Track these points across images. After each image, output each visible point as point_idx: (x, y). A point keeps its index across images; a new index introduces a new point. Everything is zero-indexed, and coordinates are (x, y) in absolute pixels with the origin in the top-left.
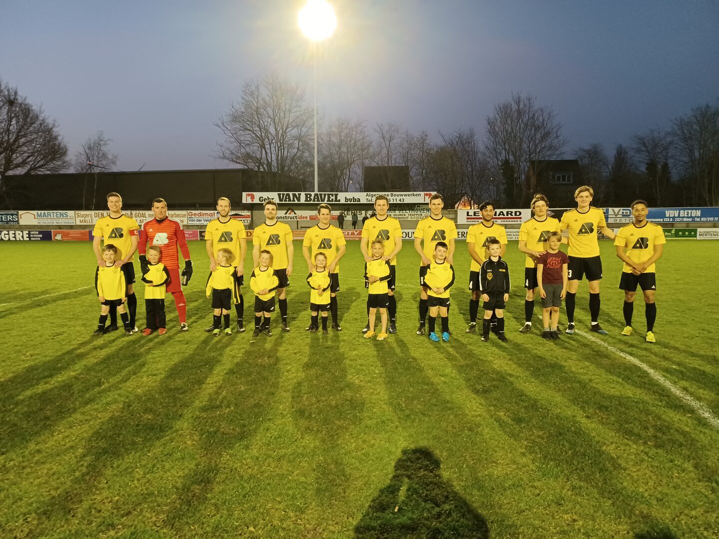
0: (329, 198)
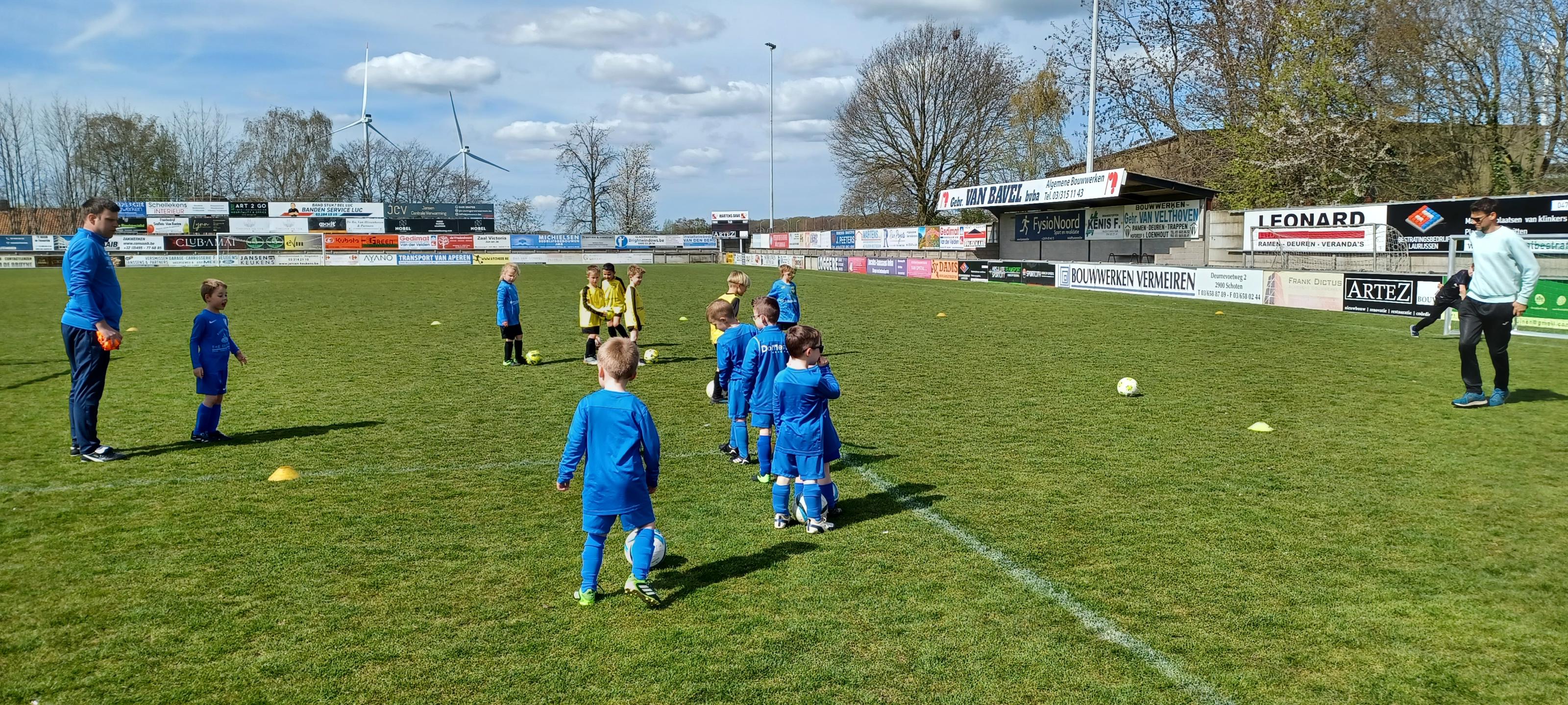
0: (1012, 193)
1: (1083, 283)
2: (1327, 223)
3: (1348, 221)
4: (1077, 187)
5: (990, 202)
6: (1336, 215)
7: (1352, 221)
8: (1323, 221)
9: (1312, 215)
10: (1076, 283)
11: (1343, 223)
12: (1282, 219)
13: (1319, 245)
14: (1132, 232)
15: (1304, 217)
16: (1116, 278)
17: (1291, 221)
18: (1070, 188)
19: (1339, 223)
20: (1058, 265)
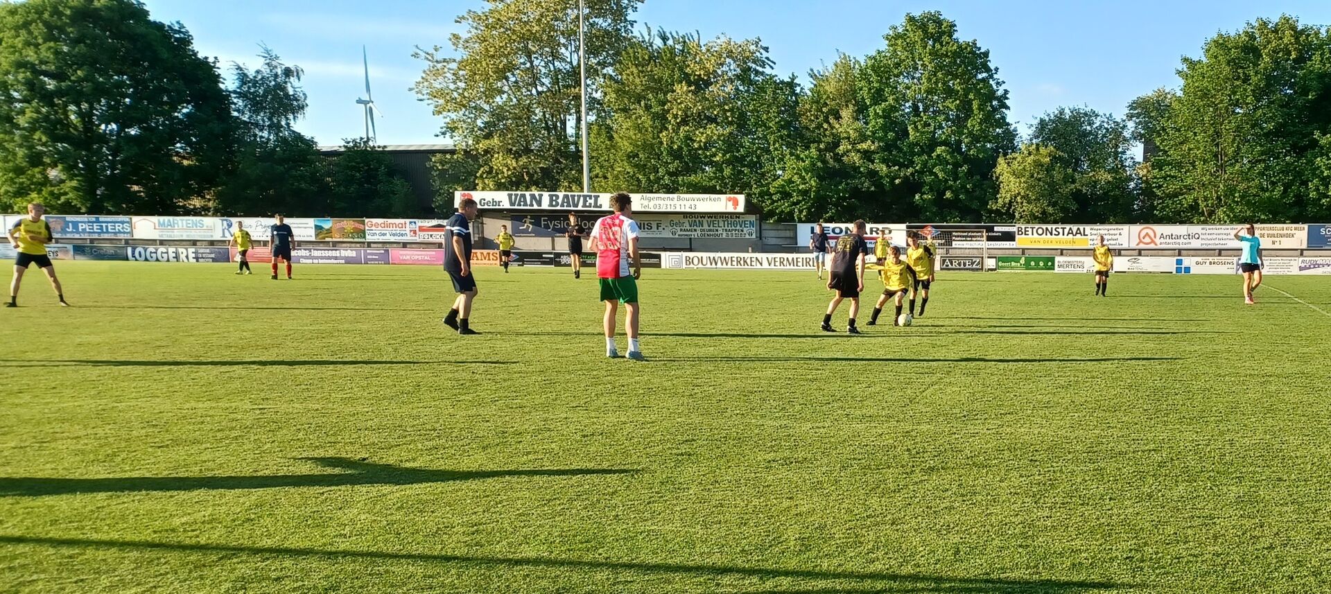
0: (585, 201)
1: (700, 265)
4: (688, 204)
5: (551, 205)
10: (692, 266)
14: (679, 233)
16: (742, 262)
18: (675, 201)
20: (663, 254)
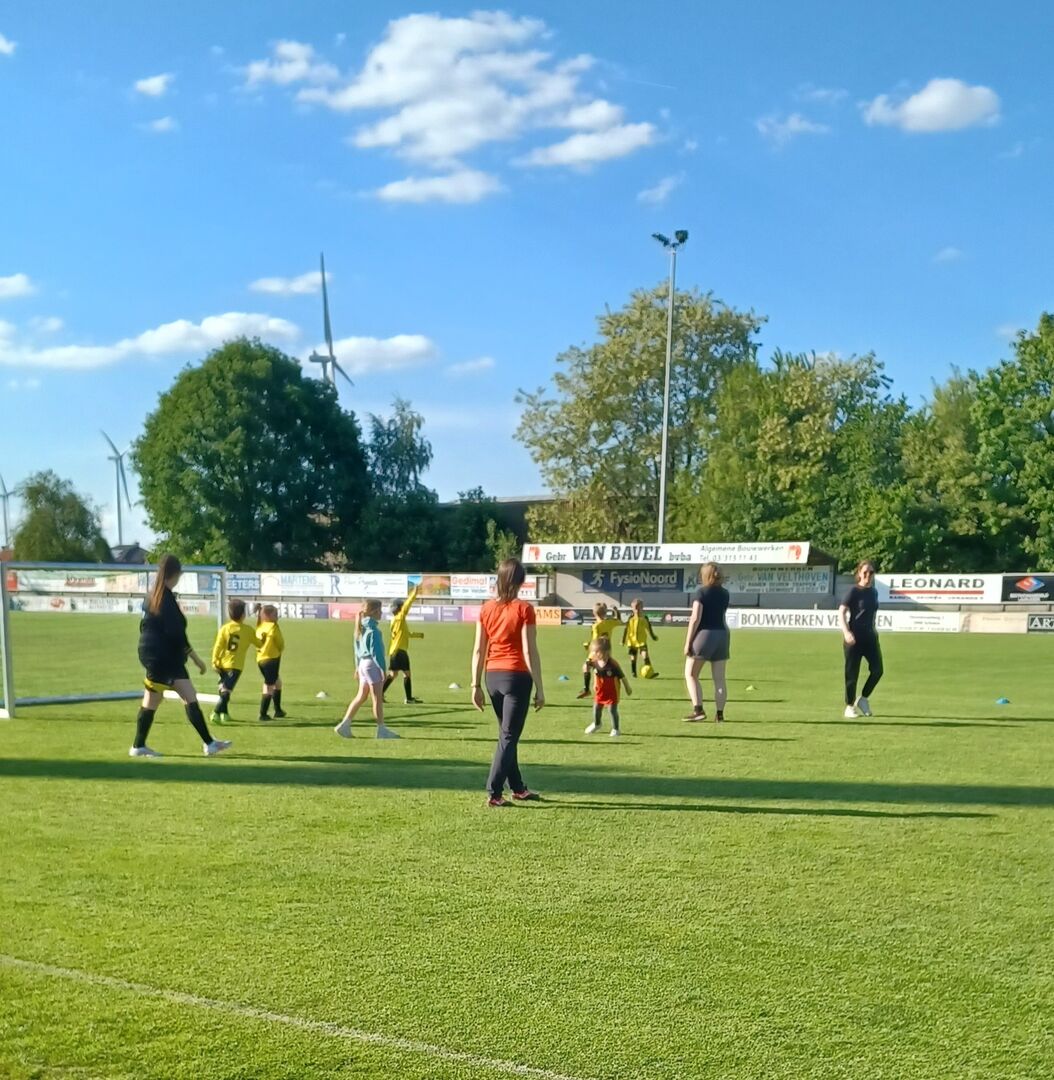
0: (646, 553)
1: (756, 625)
2: (953, 585)
3: (971, 584)
4: (748, 554)
5: (612, 558)
6: (960, 581)
7: (974, 586)
8: (950, 583)
9: (940, 581)
10: (748, 625)
11: (967, 586)
12: (913, 582)
13: (945, 599)
14: (747, 587)
15: (932, 581)
16: (801, 621)
17: (920, 583)
18: (736, 552)
19: (963, 586)
